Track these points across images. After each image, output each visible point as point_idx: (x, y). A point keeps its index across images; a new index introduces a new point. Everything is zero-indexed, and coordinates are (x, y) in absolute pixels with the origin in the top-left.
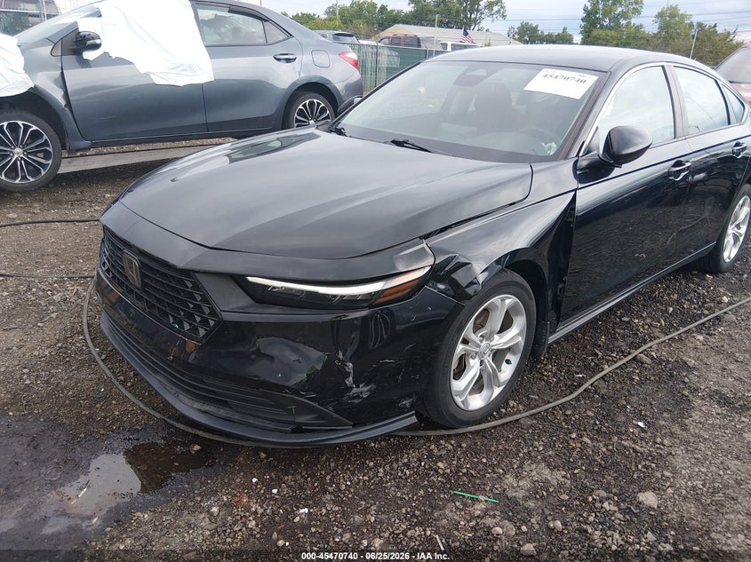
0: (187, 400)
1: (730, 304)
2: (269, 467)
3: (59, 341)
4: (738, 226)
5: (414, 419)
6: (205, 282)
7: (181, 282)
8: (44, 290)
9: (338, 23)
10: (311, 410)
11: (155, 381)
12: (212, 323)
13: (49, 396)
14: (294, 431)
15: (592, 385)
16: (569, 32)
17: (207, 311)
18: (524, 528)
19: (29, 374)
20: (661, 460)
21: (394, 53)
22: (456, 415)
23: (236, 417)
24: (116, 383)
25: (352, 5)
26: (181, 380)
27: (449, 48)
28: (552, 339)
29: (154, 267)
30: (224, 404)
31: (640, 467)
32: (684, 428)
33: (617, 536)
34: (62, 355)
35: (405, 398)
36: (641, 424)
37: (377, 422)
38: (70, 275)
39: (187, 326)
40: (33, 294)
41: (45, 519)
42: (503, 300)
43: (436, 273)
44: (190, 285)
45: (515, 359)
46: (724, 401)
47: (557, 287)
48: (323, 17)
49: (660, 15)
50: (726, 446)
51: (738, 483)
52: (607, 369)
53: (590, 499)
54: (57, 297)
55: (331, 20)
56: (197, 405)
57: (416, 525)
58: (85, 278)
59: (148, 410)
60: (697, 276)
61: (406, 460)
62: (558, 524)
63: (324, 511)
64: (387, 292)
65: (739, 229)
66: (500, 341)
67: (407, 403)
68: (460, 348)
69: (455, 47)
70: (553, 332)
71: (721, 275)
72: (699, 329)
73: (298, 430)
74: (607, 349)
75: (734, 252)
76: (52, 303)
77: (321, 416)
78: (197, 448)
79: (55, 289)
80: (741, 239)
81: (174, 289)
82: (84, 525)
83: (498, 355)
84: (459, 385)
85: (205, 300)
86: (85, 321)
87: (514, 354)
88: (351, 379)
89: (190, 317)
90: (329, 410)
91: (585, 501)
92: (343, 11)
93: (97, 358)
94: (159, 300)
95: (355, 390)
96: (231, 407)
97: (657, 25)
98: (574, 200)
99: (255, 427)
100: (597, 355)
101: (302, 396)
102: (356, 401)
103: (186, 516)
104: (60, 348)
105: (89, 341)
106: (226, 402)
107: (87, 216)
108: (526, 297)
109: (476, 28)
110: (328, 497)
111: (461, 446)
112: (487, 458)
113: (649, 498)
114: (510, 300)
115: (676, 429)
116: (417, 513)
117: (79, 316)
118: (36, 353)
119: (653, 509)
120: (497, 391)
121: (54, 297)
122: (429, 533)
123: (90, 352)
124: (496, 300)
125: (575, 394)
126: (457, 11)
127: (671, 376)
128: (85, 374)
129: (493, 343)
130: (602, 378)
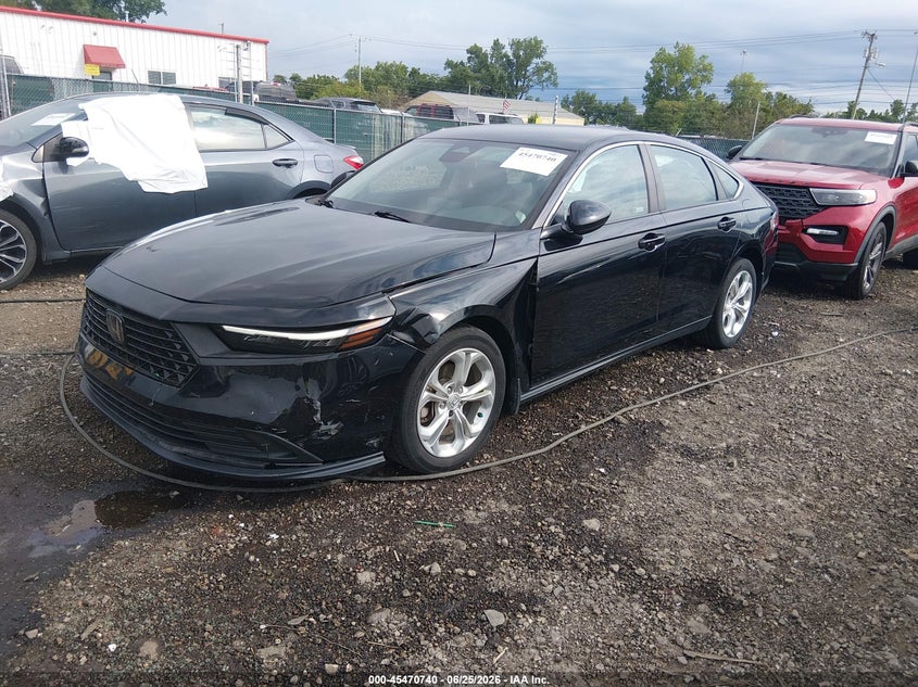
0: (166, 446)
1: (724, 375)
2: (246, 507)
3: (35, 410)
4: (741, 301)
5: (382, 459)
6: (185, 332)
7: (162, 333)
8: (16, 366)
9: (360, 87)
10: (283, 447)
11: (136, 433)
12: (190, 369)
13: (29, 455)
14: (267, 468)
15: (566, 441)
16: (631, 102)
17: (186, 358)
18: (475, 545)
19: (6, 438)
20: (613, 496)
21: (422, 125)
22: (425, 459)
23: (214, 457)
24: (95, 445)
25: (377, 68)
26: (161, 426)
27: (487, 120)
28: (524, 397)
29: (136, 321)
30: (201, 446)
31: (591, 501)
32: (643, 473)
33: (556, 549)
34: (39, 422)
35: (371, 437)
36: (602, 470)
37: (345, 460)
38: (43, 352)
39: (167, 375)
40: (6, 369)
41: (31, 548)
42: (468, 353)
43: (397, 323)
44: (170, 335)
45: (486, 413)
46: (687, 452)
47: (527, 346)
48: (344, 80)
49: (733, 85)
50: (676, 487)
51: (678, 513)
52: (583, 428)
53: (539, 524)
54: (31, 372)
55: (352, 85)
56: (176, 449)
57: (378, 544)
58: (60, 354)
59: (128, 465)
60: (698, 351)
61: (377, 500)
62: (505, 540)
63: (294, 537)
64: (350, 339)
65: (742, 304)
66: (470, 393)
67: (374, 442)
68: (425, 395)
69: (494, 120)
70: (525, 391)
71: (724, 350)
72: (684, 397)
73: (272, 466)
74: (589, 412)
75: (738, 328)
76: (28, 377)
77: (293, 452)
78: (176, 493)
79: (28, 365)
80: (746, 315)
81: (155, 340)
82: (68, 551)
83: (470, 408)
84: (426, 432)
85: (184, 348)
86: (62, 393)
87: (485, 407)
88: (319, 416)
89: (171, 365)
90: (299, 447)
91: (535, 526)
92: (367, 74)
93: (76, 424)
94: (141, 353)
95: (323, 427)
96: (207, 448)
97: (730, 95)
98: (535, 266)
99: (231, 465)
100: (577, 417)
101: (273, 432)
102: (324, 438)
103: (165, 543)
104: (37, 416)
105: (67, 410)
106: (203, 444)
107: (60, 296)
108: (491, 352)
109: (524, 97)
110: (299, 527)
111: (431, 489)
112: (453, 497)
113: (593, 524)
114: (476, 354)
115: (635, 475)
116: (380, 536)
117: (55, 389)
118: (12, 420)
119: (595, 531)
120: (469, 442)
121: (29, 372)
122: (388, 549)
123: (68, 420)
124: (460, 352)
125: (548, 448)
126: (501, 78)
127: (644, 433)
128: (63, 437)
129: (462, 395)
130: (578, 435)
